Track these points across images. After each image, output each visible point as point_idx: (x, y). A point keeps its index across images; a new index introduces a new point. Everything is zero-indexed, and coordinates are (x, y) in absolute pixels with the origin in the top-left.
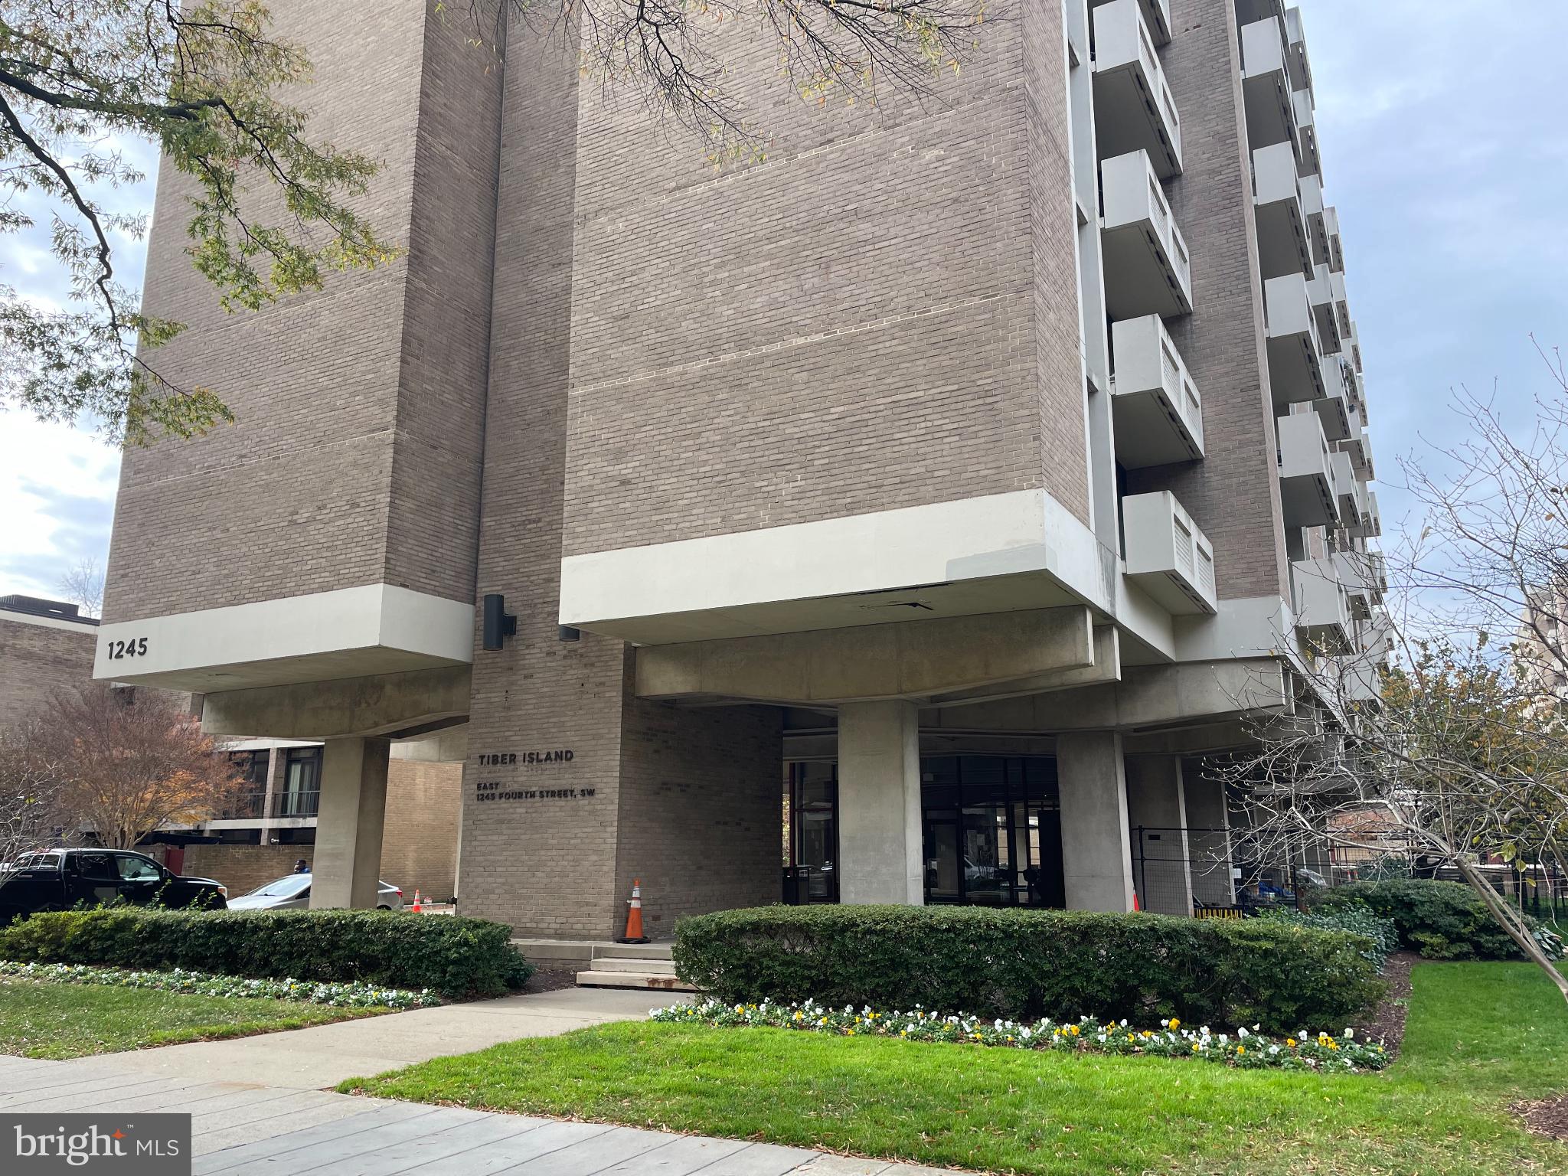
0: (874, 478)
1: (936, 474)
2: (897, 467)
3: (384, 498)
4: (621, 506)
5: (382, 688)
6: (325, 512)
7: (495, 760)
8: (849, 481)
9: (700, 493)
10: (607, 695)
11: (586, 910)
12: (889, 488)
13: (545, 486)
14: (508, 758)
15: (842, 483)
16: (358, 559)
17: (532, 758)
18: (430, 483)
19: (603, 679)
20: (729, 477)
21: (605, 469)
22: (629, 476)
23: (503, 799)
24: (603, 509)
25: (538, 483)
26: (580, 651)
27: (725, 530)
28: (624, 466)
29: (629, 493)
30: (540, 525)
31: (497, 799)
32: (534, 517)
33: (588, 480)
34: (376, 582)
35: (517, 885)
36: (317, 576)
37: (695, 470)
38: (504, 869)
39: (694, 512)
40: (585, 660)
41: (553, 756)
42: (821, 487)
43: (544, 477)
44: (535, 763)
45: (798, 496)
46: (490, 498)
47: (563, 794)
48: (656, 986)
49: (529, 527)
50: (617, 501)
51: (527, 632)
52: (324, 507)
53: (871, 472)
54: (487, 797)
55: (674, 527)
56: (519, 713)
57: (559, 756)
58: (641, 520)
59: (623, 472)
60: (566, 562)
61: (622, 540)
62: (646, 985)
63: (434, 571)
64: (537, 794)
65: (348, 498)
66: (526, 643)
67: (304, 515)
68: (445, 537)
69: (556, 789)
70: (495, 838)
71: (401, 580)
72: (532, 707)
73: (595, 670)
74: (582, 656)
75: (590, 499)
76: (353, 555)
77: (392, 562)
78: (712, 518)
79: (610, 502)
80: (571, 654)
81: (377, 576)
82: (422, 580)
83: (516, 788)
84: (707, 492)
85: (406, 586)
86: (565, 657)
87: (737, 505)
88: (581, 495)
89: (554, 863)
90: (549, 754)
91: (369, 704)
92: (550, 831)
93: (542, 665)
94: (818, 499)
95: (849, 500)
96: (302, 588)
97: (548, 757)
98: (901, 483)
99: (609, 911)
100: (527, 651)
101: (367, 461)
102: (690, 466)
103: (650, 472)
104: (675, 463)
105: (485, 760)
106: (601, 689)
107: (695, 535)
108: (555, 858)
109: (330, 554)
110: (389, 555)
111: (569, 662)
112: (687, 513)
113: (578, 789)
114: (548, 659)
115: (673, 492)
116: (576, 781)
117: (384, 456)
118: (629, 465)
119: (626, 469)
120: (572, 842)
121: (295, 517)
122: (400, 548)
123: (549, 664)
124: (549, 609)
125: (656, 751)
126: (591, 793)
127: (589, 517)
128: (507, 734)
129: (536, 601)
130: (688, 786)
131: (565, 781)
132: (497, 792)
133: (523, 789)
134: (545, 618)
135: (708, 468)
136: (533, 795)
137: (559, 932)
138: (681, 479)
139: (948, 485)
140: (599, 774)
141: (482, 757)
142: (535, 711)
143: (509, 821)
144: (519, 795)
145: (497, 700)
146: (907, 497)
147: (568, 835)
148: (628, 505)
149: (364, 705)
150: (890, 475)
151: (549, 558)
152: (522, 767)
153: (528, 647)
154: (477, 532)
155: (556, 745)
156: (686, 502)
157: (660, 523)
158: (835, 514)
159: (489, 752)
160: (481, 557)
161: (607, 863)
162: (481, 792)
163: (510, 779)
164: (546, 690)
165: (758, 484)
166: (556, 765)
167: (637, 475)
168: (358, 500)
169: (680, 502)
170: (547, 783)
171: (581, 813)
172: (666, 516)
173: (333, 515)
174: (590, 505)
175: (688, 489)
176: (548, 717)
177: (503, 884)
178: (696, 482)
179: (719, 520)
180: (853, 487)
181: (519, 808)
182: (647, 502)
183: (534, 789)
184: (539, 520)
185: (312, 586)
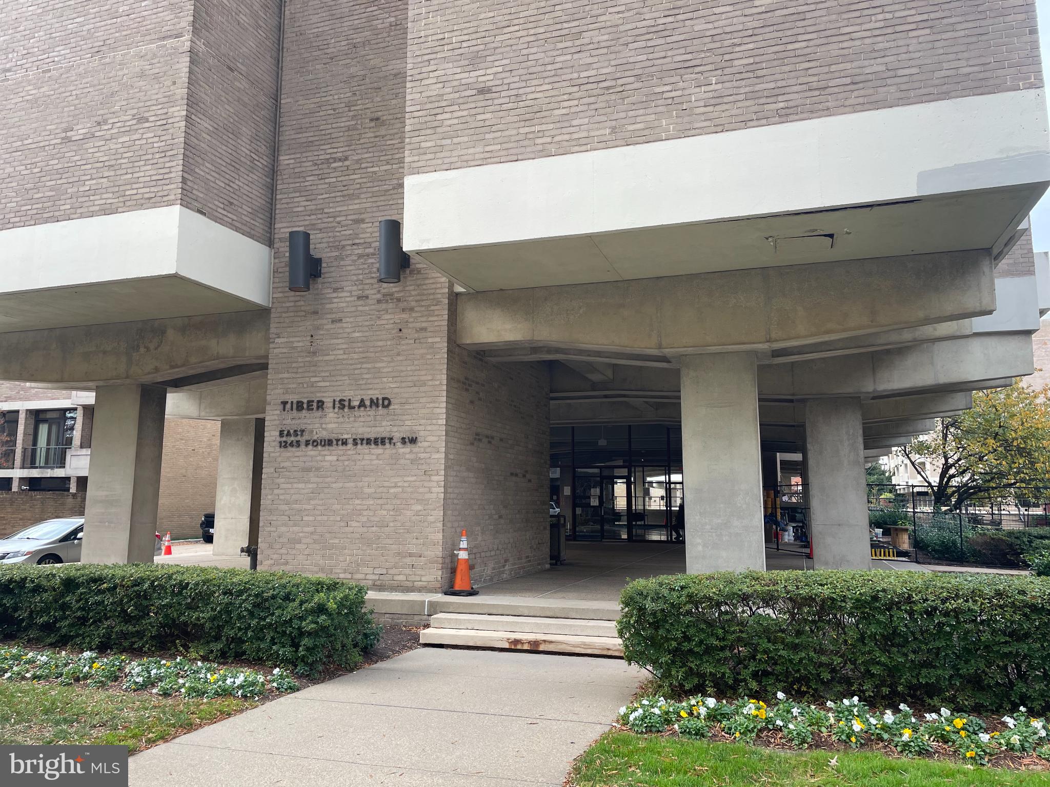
0: (816, 78)
1: (901, 72)
2: (848, 66)
3: (179, 111)
4: (479, 117)
5: (163, 332)
6: (106, 127)
7: (300, 406)
8: (780, 84)
9: (582, 101)
10: (430, 340)
11: (408, 560)
12: (836, 90)
14: (315, 404)
15: (772, 85)
16: (148, 179)
17: (342, 404)
18: (226, 106)
19: (424, 325)
20: (620, 82)
21: (457, 77)
22: (491, 83)
23: (310, 447)
24: (456, 121)
25: (344, 119)
26: (396, 295)
27: (618, 142)
28: (482, 72)
29: (490, 102)
30: (347, 163)
31: (303, 446)
32: (339, 155)
33: (435, 90)
34: (170, 204)
35: (328, 535)
36: (98, 197)
37: (575, 75)
38: (311, 518)
39: (575, 123)
40: (402, 305)
41: (368, 403)
42: (742, 90)
44: (346, 410)
45: (713, 102)
46: (288, 134)
47: (380, 441)
48: (519, 647)
49: (334, 165)
50: (473, 112)
51: (333, 274)
52: (105, 122)
53: (810, 72)
54: (291, 445)
55: (549, 140)
56: (327, 358)
57: (374, 403)
58: (507, 133)
59: (480, 79)
60: (410, 182)
61: (482, 156)
62: (507, 646)
63: (231, 203)
64: (350, 441)
65: (135, 111)
66: (334, 286)
67: (80, 131)
68: (242, 169)
69: (372, 436)
70: (301, 486)
71: (199, 206)
72: (341, 352)
73: (414, 315)
74: (399, 300)
75: (440, 110)
76: (142, 174)
77: (189, 183)
78: (598, 129)
79: (465, 113)
80: (387, 297)
81: (172, 197)
82: (219, 210)
83: (324, 435)
84: (592, 100)
85: (204, 214)
86: (379, 301)
87: (631, 113)
88: (429, 106)
89: (371, 513)
90: (362, 401)
91: (148, 349)
92: (366, 479)
93: (353, 309)
94: (739, 104)
95: (782, 105)
96: (79, 211)
97: (362, 404)
98: (853, 83)
99: (436, 562)
100: (335, 295)
101: (157, 71)
102: (569, 70)
103: (516, 79)
104: (549, 67)
105: (288, 406)
106: (423, 334)
107: (577, 149)
108: (371, 507)
109: (112, 173)
110: (186, 175)
111: (384, 306)
112: (566, 124)
113: (397, 436)
114: (360, 303)
115: (547, 100)
116: (395, 429)
117: (177, 66)
118: (489, 71)
119: (485, 76)
120: (392, 491)
121: (69, 134)
122: (197, 170)
123: (360, 308)
124: (360, 251)
126: (413, 441)
127: (439, 130)
128: (313, 379)
129: (343, 243)
130: (493, 438)
131: (382, 430)
132: (303, 439)
133: (333, 436)
134: (355, 261)
135: (593, 73)
136: (345, 443)
137: (378, 583)
138: (556, 85)
139: (916, 85)
140: (423, 422)
141: (284, 403)
142: (345, 357)
143: (318, 469)
144: (329, 443)
145: (300, 344)
146: (861, 100)
147: (386, 484)
148: (488, 116)
149: (142, 350)
150: (837, 75)
151: (359, 198)
152: (331, 415)
153: (335, 290)
154: (273, 172)
155: (370, 392)
156: (564, 111)
157: (531, 136)
158: (764, 121)
159: (293, 398)
160: (278, 197)
161: (433, 513)
162: (284, 439)
163: (317, 425)
164: (357, 335)
165: (658, 90)
166: (372, 412)
167: (499, 82)
168: (146, 115)
169: (557, 112)
170: (361, 430)
171: (402, 461)
172: (537, 128)
173: (116, 131)
174: (439, 117)
175: (566, 97)
176: (362, 363)
177: (312, 533)
178: (576, 89)
179: (608, 131)
180: (788, 90)
181: (329, 456)
182: (512, 113)
183: (345, 436)
184: (346, 159)
185: (91, 209)
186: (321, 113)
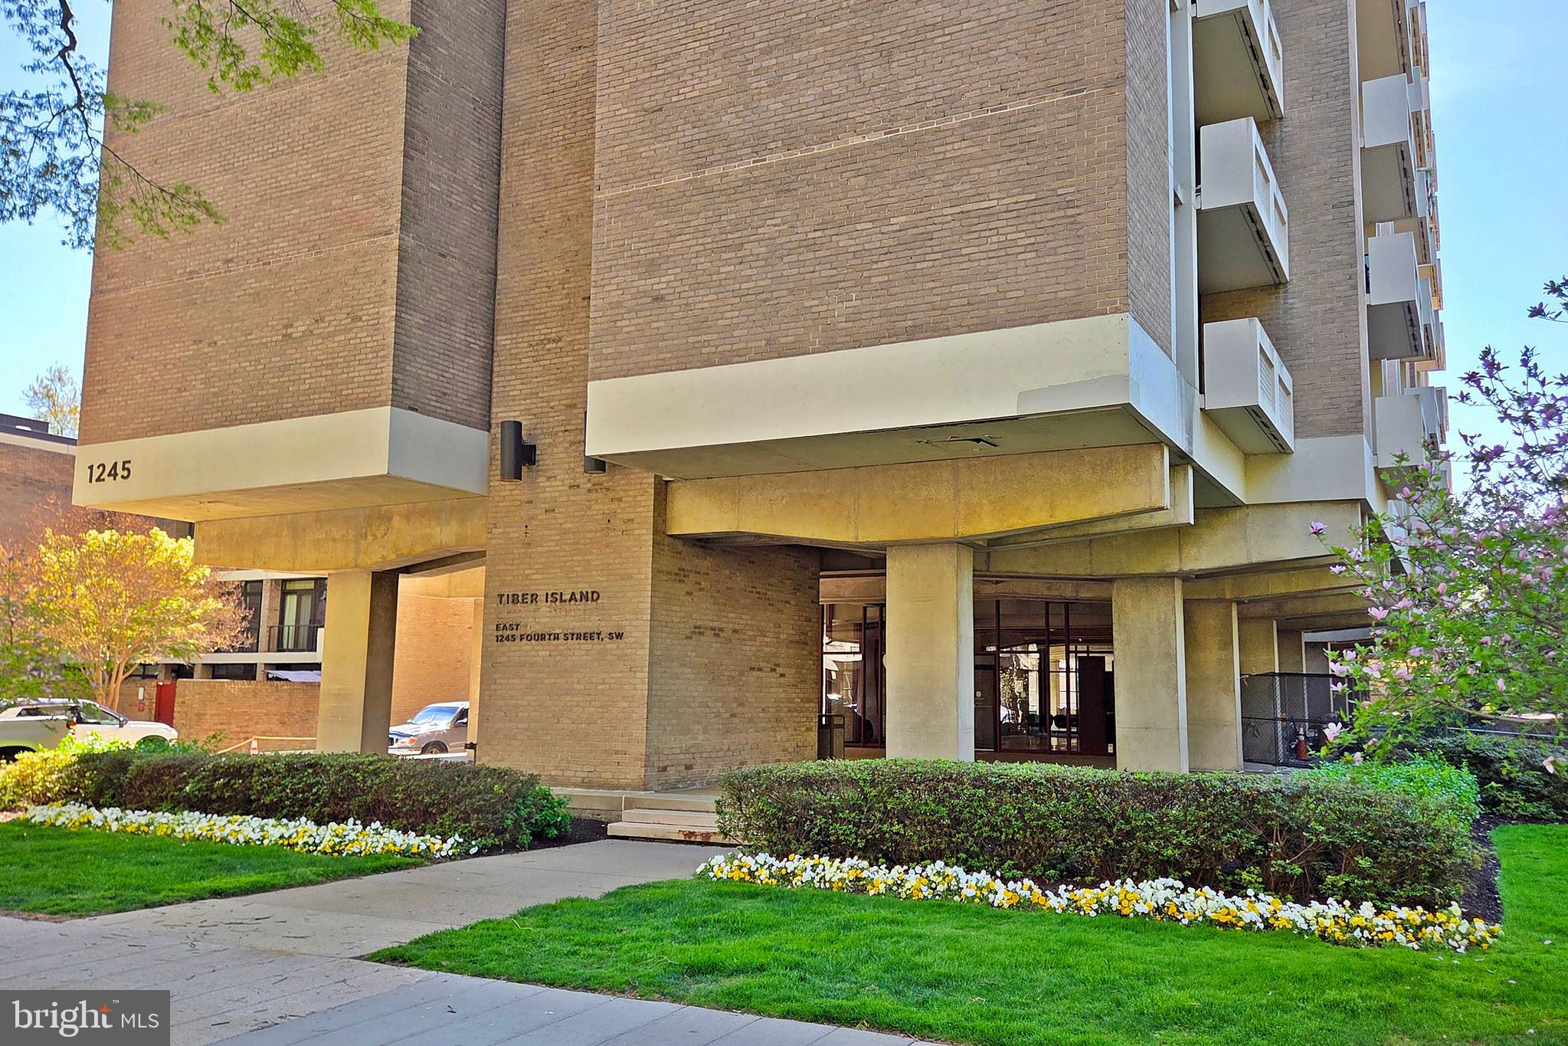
0: (939, 298)
1: (1010, 295)
2: (966, 287)
3: (390, 311)
4: (654, 325)
5: (390, 519)
6: (323, 325)
7: (515, 599)
8: (909, 302)
9: (743, 313)
10: (637, 532)
11: (615, 758)
12: (955, 310)
13: (567, 301)
14: (529, 597)
15: (902, 303)
16: (362, 379)
17: (555, 598)
18: (438, 295)
19: (631, 516)
20: (775, 295)
21: (635, 284)
22: (663, 292)
23: (524, 641)
24: (634, 328)
25: (557, 298)
26: (605, 485)
27: (771, 354)
28: (656, 280)
29: (663, 311)
30: (560, 344)
31: (518, 640)
32: (554, 335)
33: (616, 296)
34: (382, 404)
35: (541, 732)
36: (317, 396)
37: (737, 286)
38: (526, 714)
39: (736, 333)
40: (611, 495)
41: (578, 597)
42: (878, 308)
43: (565, 292)
44: (558, 603)
45: (852, 317)
46: (503, 314)
47: (588, 636)
48: (693, 839)
49: (548, 346)
50: (649, 319)
51: (547, 462)
52: (322, 320)
53: (935, 291)
54: (507, 639)
55: (713, 349)
56: (540, 549)
57: (584, 597)
58: (676, 342)
59: (655, 287)
60: (592, 386)
61: (655, 363)
62: (682, 838)
63: (445, 394)
64: (562, 636)
65: (350, 310)
66: (548, 474)
67: (298, 330)
68: (456, 356)
69: (582, 631)
70: (516, 681)
71: (409, 403)
72: (554, 543)
73: (622, 505)
74: (608, 489)
75: (620, 317)
76: (357, 374)
77: (399, 382)
78: (756, 340)
79: (641, 321)
80: (597, 487)
81: (383, 398)
82: (432, 403)
83: (538, 629)
84: (751, 311)
85: (417, 410)
86: (589, 491)
87: (784, 326)
88: (609, 313)
89: (581, 710)
90: (573, 594)
91: (375, 537)
92: (574, 675)
93: (565, 499)
94: (875, 321)
95: (910, 323)
96: (300, 409)
97: (573, 597)
98: (969, 304)
99: (640, 760)
100: (548, 483)
101: (369, 269)
102: (731, 282)
103: (687, 288)
104: (715, 277)
105: (504, 599)
106: (631, 526)
107: (736, 359)
108: (581, 704)
109: (330, 372)
110: (396, 375)
111: (594, 495)
112: (728, 335)
113: (605, 631)
114: (572, 491)
115: (713, 310)
116: (604, 624)
117: (387, 264)
118: (663, 279)
119: (659, 284)
120: (599, 687)
121: (290, 331)
122: (408, 368)
123: (572, 498)
124: (572, 438)
125: (689, 593)
126: (620, 636)
127: (618, 337)
128: (527, 572)
129: (556, 429)
130: (722, 630)
131: (591, 624)
132: (518, 633)
133: (546, 630)
134: (567, 448)
135: (752, 284)
136: (557, 638)
137: (587, 780)
138: (720, 296)
139: (1022, 307)
140: (629, 617)
141: (501, 596)
142: (557, 548)
143: (532, 664)
144: (542, 637)
145: (516, 535)
146: (975, 321)
147: (594, 680)
148: (662, 324)
149: (370, 538)
150: (956, 294)
151: (571, 381)
152: (544, 607)
153: (549, 479)
154: (490, 352)
155: (580, 585)
156: (726, 322)
157: (697, 345)
158: (895, 339)
159: (509, 591)
160: (495, 380)
161: (637, 710)
162: (501, 633)
163: (531, 619)
164: (569, 525)
165: (807, 304)
166: (582, 605)
167: (671, 291)
168: (360, 314)
169: (720, 322)
170: (571, 625)
171: (609, 657)
172: (704, 337)
173: (332, 329)
174: (619, 324)
175: (728, 308)
176: (573, 555)
177: (526, 730)
178: (737, 300)
179: (764, 343)
180: (915, 309)
181: (542, 651)
182: (682, 321)
183: (557, 631)
184: (560, 340)
185: (311, 408)
186: (537, 291)
